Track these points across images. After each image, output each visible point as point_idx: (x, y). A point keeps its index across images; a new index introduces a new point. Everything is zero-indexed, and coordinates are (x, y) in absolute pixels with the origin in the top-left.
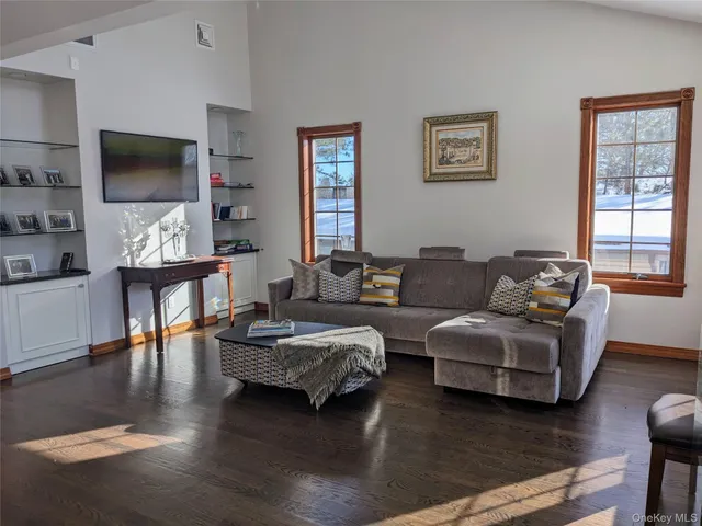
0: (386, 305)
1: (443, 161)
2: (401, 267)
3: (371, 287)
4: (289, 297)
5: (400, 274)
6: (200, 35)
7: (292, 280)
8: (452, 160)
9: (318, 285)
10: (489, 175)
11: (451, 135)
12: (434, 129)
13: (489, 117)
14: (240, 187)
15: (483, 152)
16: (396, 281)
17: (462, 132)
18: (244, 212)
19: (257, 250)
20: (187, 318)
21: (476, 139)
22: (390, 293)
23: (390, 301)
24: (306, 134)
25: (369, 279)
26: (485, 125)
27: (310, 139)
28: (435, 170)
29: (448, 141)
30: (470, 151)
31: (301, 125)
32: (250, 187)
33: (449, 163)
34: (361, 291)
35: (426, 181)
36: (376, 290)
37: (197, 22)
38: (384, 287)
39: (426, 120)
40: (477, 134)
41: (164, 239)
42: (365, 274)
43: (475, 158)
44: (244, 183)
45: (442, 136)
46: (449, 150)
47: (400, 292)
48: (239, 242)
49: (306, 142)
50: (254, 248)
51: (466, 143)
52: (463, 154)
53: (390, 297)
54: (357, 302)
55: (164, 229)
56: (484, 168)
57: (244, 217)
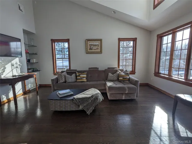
0: (84, 82)
1: (90, 49)
2: (86, 72)
3: (80, 78)
4: (57, 82)
5: (86, 74)
6: (19, 7)
7: (57, 78)
8: (93, 49)
9: (65, 78)
10: (101, 52)
11: (92, 44)
12: (88, 42)
13: (101, 40)
14: (33, 54)
15: (99, 47)
16: (85, 76)
17: (95, 43)
18: (35, 61)
19: (39, 71)
20: (21, 92)
21: (98, 45)
22: (85, 79)
23: (85, 81)
24: (53, 41)
25: (79, 76)
26: (100, 42)
27: (54, 42)
28: (89, 51)
29: (91, 45)
30: (96, 47)
31: (52, 39)
32: (36, 54)
33: (92, 49)
34: (76, 79)
35: (87, 53)
36: (81, 78)
37: (18, 3)
38: (83, 77)
39: (87, 40)
40: (98, 44)
41: (13, 68)
42: (77, 75)
43: (97, 49)
44: (35, 53)
45: (90, 43)
46: (92, 47)
47: (87, 78)
48: (34, 69)
49: (53, 43)
50: (38, 70)
51: (95, 45)
52: (95, 48)
53: (85, 80)
54: (76, 82)
55: (12, 65)
56: (100, 51)
57: (35, 62)
